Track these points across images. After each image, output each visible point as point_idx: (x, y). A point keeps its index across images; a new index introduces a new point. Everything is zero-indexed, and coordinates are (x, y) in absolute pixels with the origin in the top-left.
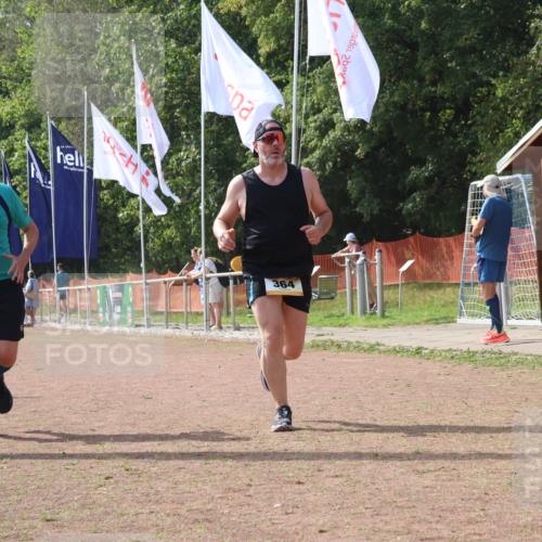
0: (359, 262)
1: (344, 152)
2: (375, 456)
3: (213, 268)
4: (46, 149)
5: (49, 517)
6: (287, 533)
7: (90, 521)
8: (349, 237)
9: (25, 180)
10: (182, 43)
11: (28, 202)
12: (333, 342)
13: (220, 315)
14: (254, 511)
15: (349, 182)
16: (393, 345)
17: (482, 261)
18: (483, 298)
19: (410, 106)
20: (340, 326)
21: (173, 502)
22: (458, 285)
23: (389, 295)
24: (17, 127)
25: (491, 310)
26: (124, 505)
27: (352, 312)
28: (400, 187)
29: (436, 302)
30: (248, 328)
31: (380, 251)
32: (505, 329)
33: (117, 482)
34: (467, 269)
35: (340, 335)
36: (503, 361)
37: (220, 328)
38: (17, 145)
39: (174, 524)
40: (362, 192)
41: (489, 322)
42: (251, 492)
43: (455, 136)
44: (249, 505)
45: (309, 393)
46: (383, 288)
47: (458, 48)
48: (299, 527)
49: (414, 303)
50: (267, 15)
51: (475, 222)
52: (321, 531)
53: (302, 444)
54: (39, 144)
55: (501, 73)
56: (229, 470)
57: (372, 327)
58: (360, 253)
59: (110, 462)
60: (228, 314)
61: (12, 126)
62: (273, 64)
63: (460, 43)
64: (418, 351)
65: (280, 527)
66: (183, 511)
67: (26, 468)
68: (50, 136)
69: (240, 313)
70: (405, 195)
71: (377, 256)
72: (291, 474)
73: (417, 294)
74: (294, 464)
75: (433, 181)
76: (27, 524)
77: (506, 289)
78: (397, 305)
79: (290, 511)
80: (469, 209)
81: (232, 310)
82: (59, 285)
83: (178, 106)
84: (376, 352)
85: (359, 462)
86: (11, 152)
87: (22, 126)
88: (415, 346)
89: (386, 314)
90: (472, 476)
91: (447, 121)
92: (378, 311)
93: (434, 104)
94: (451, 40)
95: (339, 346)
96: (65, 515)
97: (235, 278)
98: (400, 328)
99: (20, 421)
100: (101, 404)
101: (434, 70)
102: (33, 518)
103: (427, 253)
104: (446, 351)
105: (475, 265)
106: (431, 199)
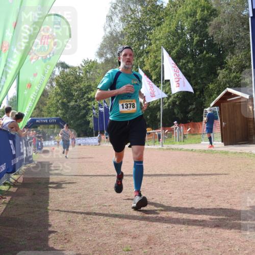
1: (174, 103)
2: (182, 175)
5: (106, 190)
8: (175, 122)
9: (98, 110)
11: (98, 116)
12: (171, 148)
15: (175, 110)
16: (186, 149)
17: (207, 128)
20: (173, 144)
22: (201, 134)
27: (176, 140)
29: (196, 138)
30: (151, 145)
34: (203, 130)
35: (173, 146)
36: (213, 152)
38: (96, 103)
40: (178, 112)
41: (209, 143)
42: (153, 184)
49: (191, 138)
50: (155, 71)
51: (205, 119)
55: (211, 83)
57: (181, 144)
58: (178, 127)
63: (202, 76)
64: (192, 150)
65: (160, 192)
67: (100, 178)
70: (188, 113)
71: (182, 127)
72: (162, 180)
73: (191, 136)
74: (163, 177)
75: (195, 109)
77: (213, 135)
78: (187, 139)
80: (204, 116)
84: (182, 150)
85: (178, 177)
86: (94, 104)
89: (184, 141)
92: (182, 141)
95: (173, 149)
98: (187, 145)
102: (102, 190)
103: (194, 126)
104: (199, 150)
106: (194, 113)
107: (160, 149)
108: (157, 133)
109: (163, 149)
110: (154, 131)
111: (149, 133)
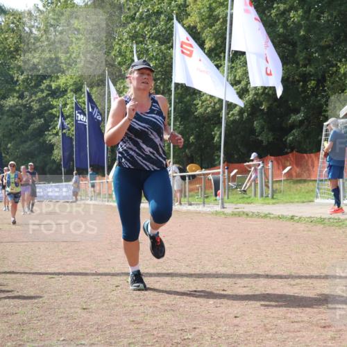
0: (260, 167)
1: (254, 106)
2: (267, 276)
3: (177, 170)
4: (84, 103)
5: (84, 307)
6: (216, 318)
7: (107, 309)
8: (254, 155)
9: (73, 120)
10: (161, 43)
11: (74, 133)
12: (244, 212)
13: (181, 197)
14: (198, 306)
15: (255, 123)
16: (278, 214)
17: (330, 166)
18: (330, 188)
19: (291, 79)
20: (248, 203)
21: (153, 300)
22: (316, 181)
23: (276, 186)
24: (69, 91)
25: (334, 195)
26: (126, 301)
27: (255, 195)
28: (284, 125)
29: (303, 190)
30: (197, 204)
31: (272, 161)
32: (342, 205)
33: (122, 289)
34: (321, 172)
35: (248, 208)
36: (340, 224)
37: (181, 204)
38: (69, 101)
39: (153, 312)
40: (262, 128)
41: (333, 201)
43: (316, 96)
44: (195, 302)
45: (230, 240)
46: (273, 182)
47: (319, 46)
48: (223, 314)
49: (290, 191)
50: (211, 27)
51: (326, 145)
52: (236, 317)
53: (225, 269)
54: (80, 100)
55: (343, 60)
56: (184, 283)
57: (266, 204)
58: (261, 162)
59: (118, 278)
60: (185, 196)
61: (66, 91)
62: (213, 55)
63: (322, 43)
64: (292, 218)
65: (213, 314)
66: (159, 305)
67: (72, 280)
68: (86, 96)
69: (192, 196)
71: (270, 165)
72: (219, 285)
73: (292, 186)
74: (221, 280)
75: (304, 122)
76: (72, 311)
77: (343, 183)
78: (281, 192)
79: (218, 305)
80: (323, 138)
81: (187, 194)
82: (91, 180)
83: (158, 79)
84: (268, 218)
85: (257, 279)
86: (65, 105)
87: (71, 90)
88: (291, 215)
89: (275, 197)
90: (321, 287)
91: (312, 87)
92: (270, 196)
93: (305, 78)
94: (317, 41)
95: (247, 215)
96: (94, 306)
97: (189, 176)
98: (282, 205)
99: (69, 254)
100: (114, 246)
101: (305, 58)
102: (76, 308)
103: (298, 163)
104: (308, 218)
105: (326, 169)
107: (217, 213)
108: (211, 177)
109: (224, 213)
110: (204, 171)
111: (194, 177)
